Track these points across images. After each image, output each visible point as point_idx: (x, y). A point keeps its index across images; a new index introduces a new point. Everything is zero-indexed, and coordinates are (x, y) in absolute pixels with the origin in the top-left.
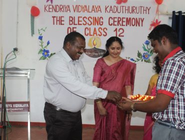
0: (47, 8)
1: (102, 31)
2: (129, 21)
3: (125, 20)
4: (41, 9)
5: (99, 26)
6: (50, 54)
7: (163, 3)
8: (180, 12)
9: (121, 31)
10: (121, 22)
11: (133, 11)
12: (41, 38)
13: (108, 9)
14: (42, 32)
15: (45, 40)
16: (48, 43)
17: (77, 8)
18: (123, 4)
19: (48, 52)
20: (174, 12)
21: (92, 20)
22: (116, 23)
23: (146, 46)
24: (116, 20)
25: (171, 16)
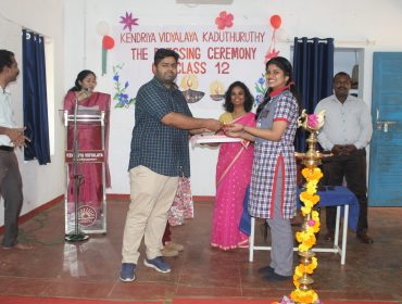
0: (125, 38)
1: (199, 67)
2: (235, 52)
3: (230, 51)
4: (116, 39)
5: (195, 60)
6: (129, 99)
7: (281, 27)
8: (304, 39)
9: (225, 66)
10: (224, 54)
11: (241, 38)
12: (116, 78)
13: (207, 37)
14: (117, 69)
15: (122, 81)
16: (127, 85)
17: (164, 37)
18: (226, 29)
19: (126, 96)
20: (296, 39)
21: (185, 52)
22: (218, 56)
23: (259, 85)
24: (218, 51)
25: (293, 44)
